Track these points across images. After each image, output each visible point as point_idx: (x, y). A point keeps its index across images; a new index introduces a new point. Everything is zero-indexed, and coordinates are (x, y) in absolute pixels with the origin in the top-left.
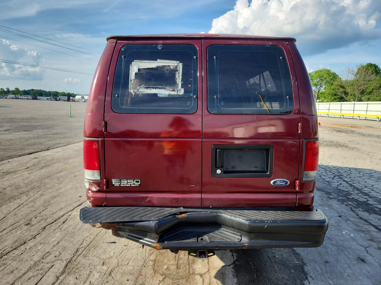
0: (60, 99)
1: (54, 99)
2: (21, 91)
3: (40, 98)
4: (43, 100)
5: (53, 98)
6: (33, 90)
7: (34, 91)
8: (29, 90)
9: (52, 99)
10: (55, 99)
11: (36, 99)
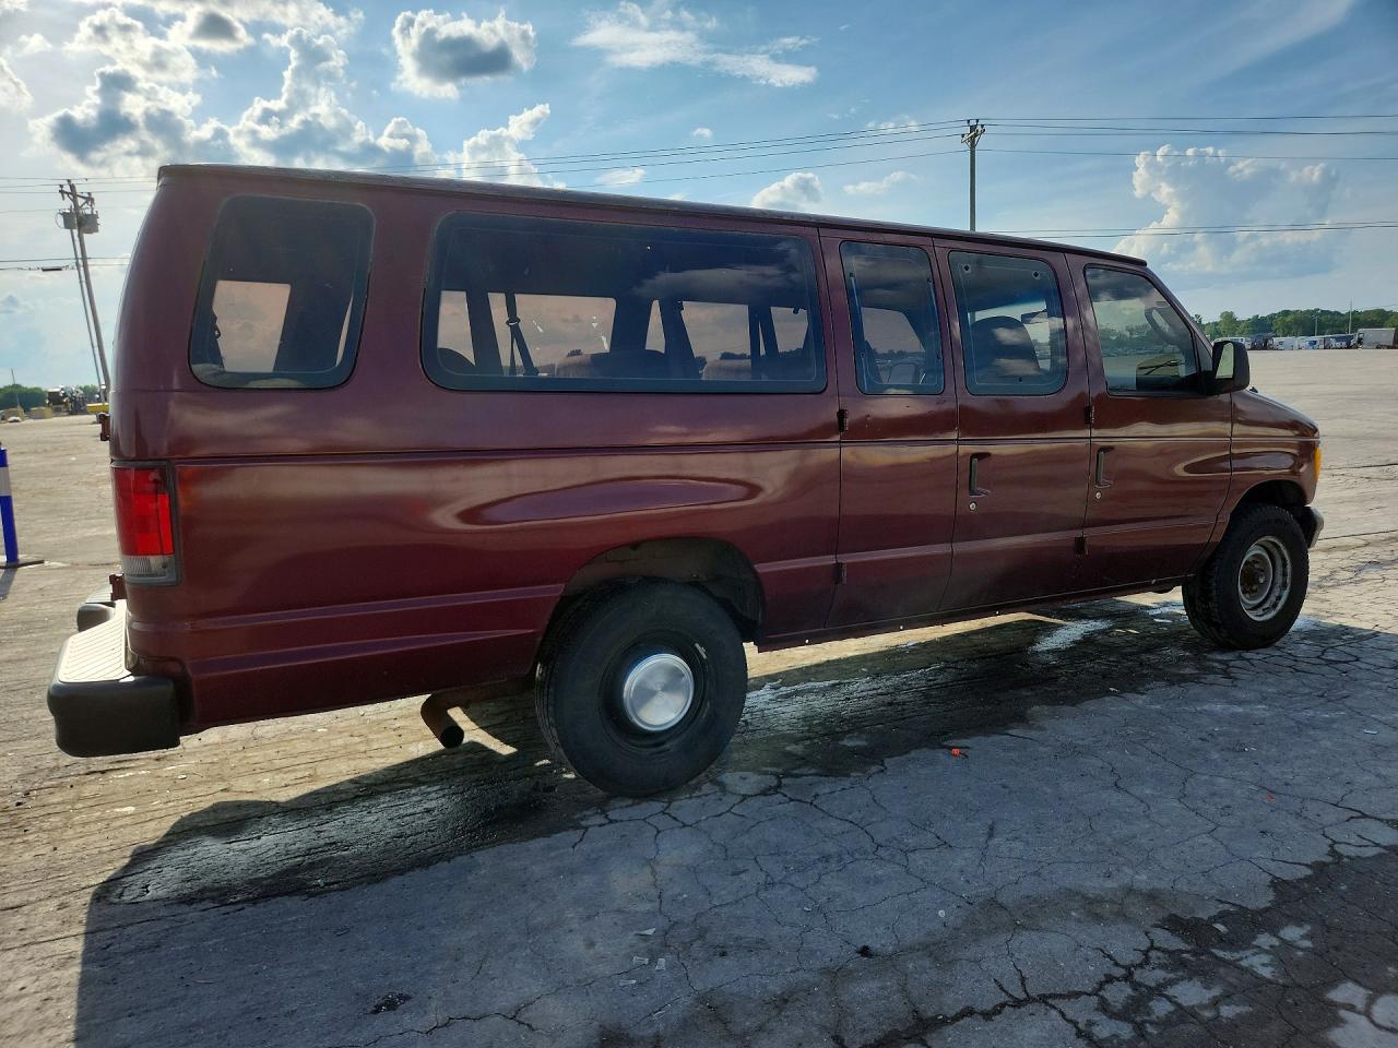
0: (1360, 341)
1: (1338, 344)
2: (1240, 322)
3: (1281, 343)
4: (1292, 348)
5: (1338, 339)
6: (1286, 313)
7: (1289, 319)
8: (1272, 317)
9: (1333, 341)
10: (1344, 343)
11: (1265, 347)
